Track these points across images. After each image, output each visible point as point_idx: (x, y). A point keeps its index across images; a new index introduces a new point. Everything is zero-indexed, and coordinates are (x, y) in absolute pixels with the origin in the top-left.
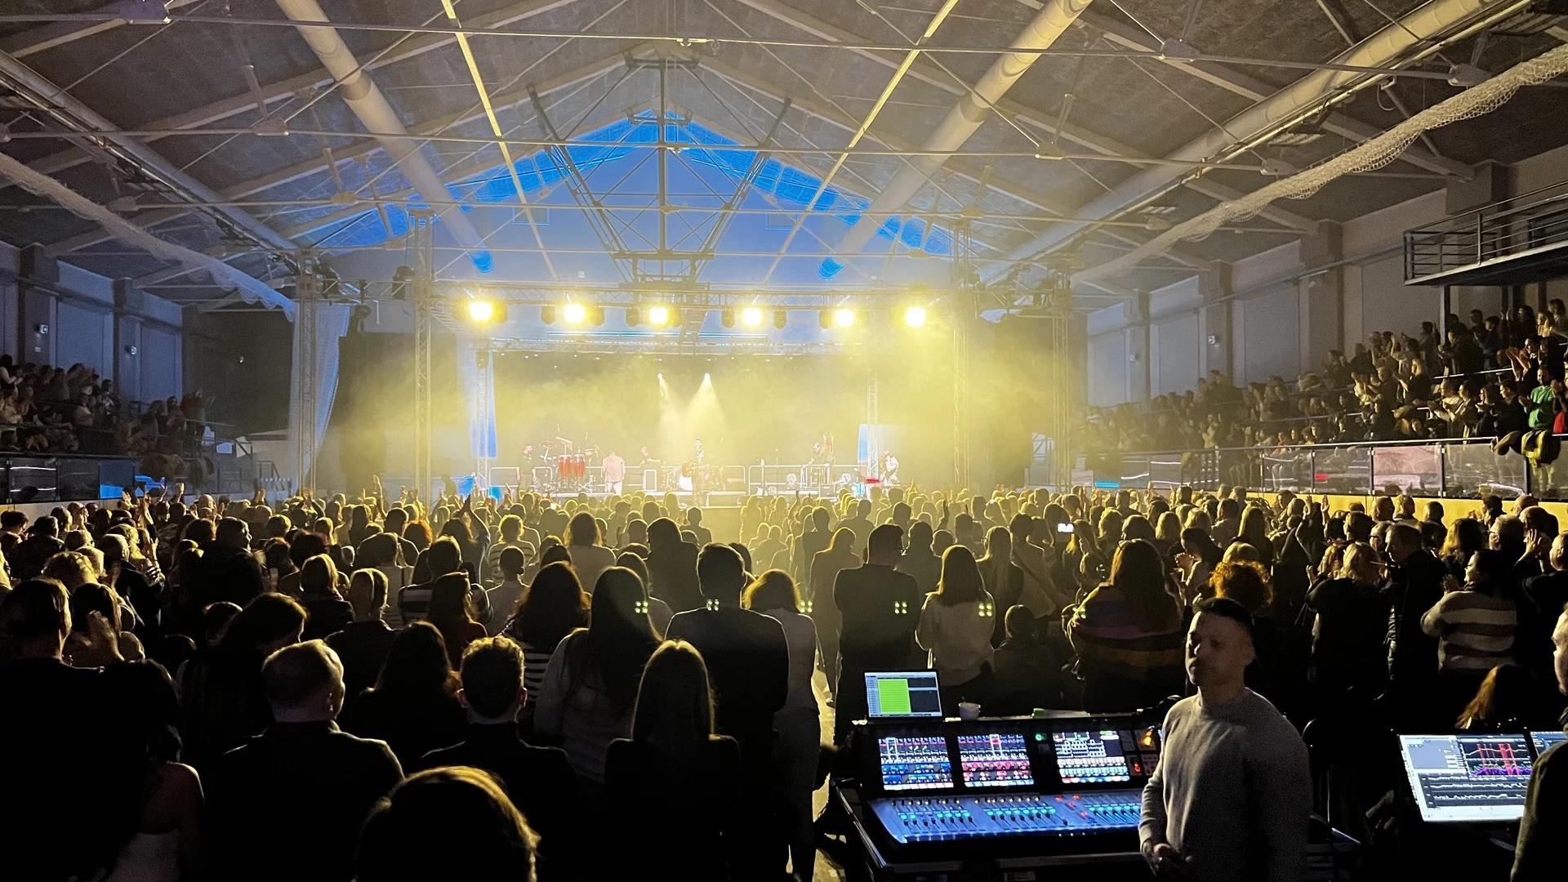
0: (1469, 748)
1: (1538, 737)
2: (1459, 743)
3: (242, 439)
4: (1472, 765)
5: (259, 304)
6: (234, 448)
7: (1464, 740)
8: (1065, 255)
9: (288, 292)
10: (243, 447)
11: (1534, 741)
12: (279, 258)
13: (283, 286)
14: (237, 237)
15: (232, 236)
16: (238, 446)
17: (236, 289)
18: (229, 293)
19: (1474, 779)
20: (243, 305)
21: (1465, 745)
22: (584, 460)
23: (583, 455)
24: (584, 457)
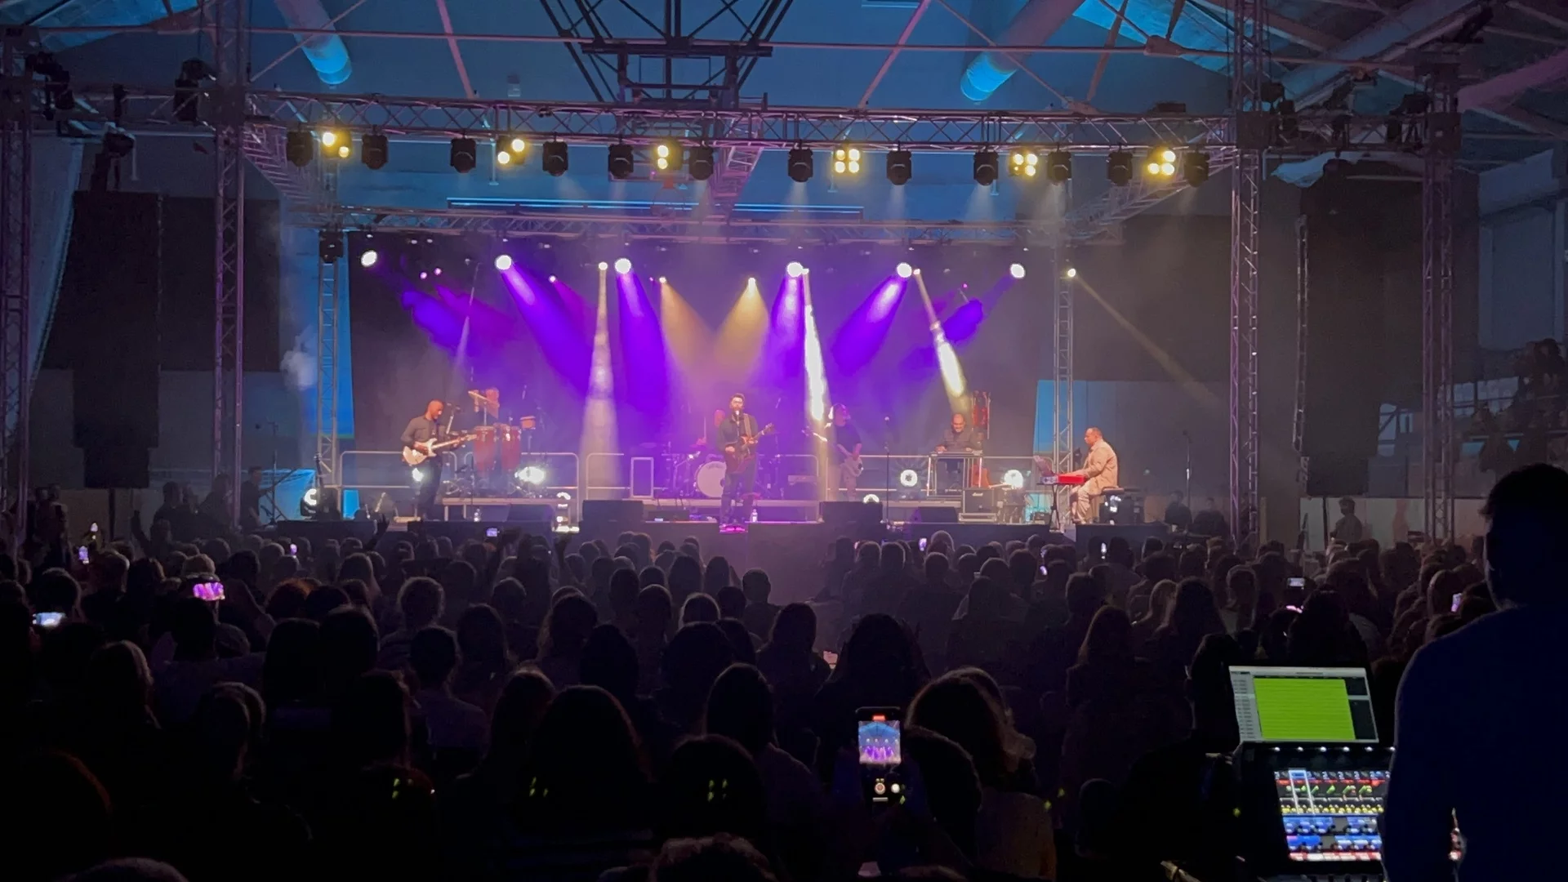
8: (1448, 48)
22: (519, 437)
23: (516, 428)
24: (520, 432)
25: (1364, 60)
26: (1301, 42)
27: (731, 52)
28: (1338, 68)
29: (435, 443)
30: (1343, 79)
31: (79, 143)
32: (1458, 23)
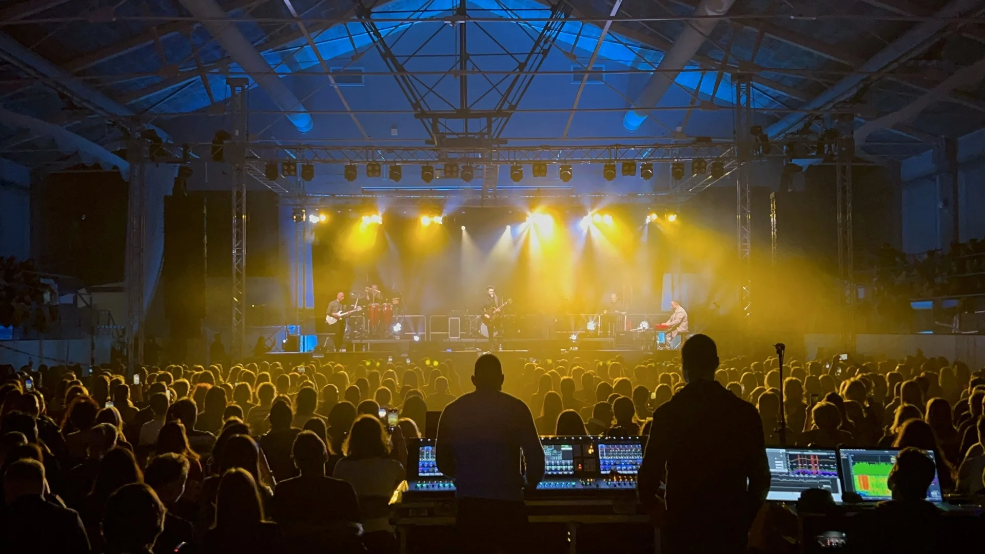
0: (792, 457)
1: (845, 452)
2: (787, 454)
3: (83, 291)
4: (792, 467)
5: (97, 166)
6: (75, 299)
7: (790, 453)
8: (847, 106)
9: (122, 154)
10: (84, 299)
11: (841, 454)
12: (114, 123)
13: (119, 149)
14: (76, 107)
15: (72, 106)
16: (78, 296)
17: (76, 153)
18: (69, 157)
19: (793, 476)
20: (84, 167)
21: (790, 455)
22: (391, 308)
23: (390, 304)
24: (392, 306)
25: (815, 109)
26: (794, 97)
27: (488, 115)
28: (803, 114)
29: (341, 313)
30: (807, 119)
31: (177, 166)
32: (854, 91)
